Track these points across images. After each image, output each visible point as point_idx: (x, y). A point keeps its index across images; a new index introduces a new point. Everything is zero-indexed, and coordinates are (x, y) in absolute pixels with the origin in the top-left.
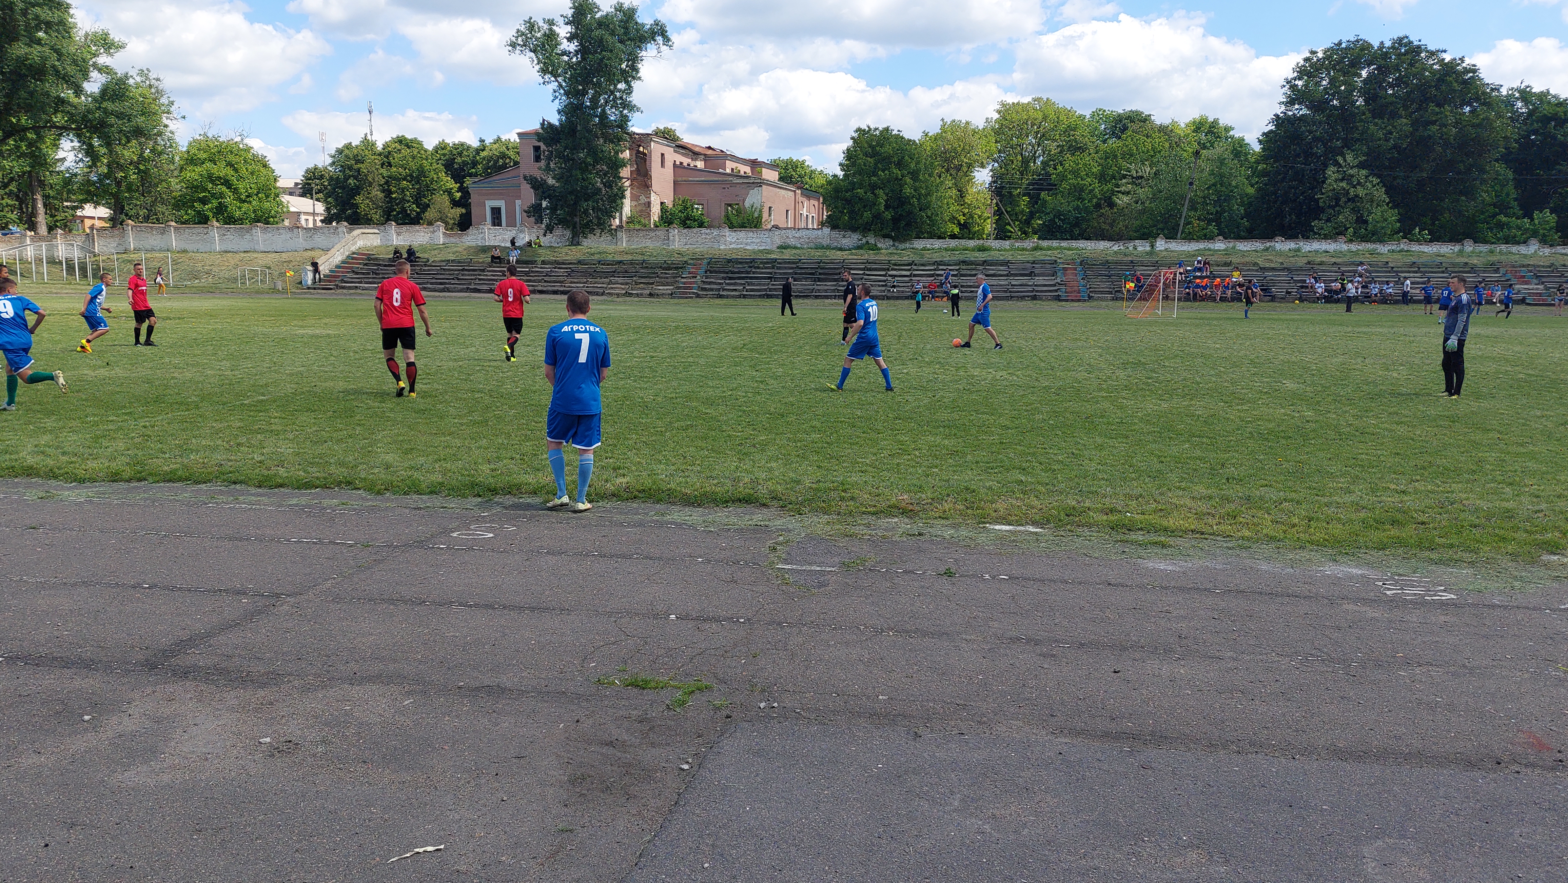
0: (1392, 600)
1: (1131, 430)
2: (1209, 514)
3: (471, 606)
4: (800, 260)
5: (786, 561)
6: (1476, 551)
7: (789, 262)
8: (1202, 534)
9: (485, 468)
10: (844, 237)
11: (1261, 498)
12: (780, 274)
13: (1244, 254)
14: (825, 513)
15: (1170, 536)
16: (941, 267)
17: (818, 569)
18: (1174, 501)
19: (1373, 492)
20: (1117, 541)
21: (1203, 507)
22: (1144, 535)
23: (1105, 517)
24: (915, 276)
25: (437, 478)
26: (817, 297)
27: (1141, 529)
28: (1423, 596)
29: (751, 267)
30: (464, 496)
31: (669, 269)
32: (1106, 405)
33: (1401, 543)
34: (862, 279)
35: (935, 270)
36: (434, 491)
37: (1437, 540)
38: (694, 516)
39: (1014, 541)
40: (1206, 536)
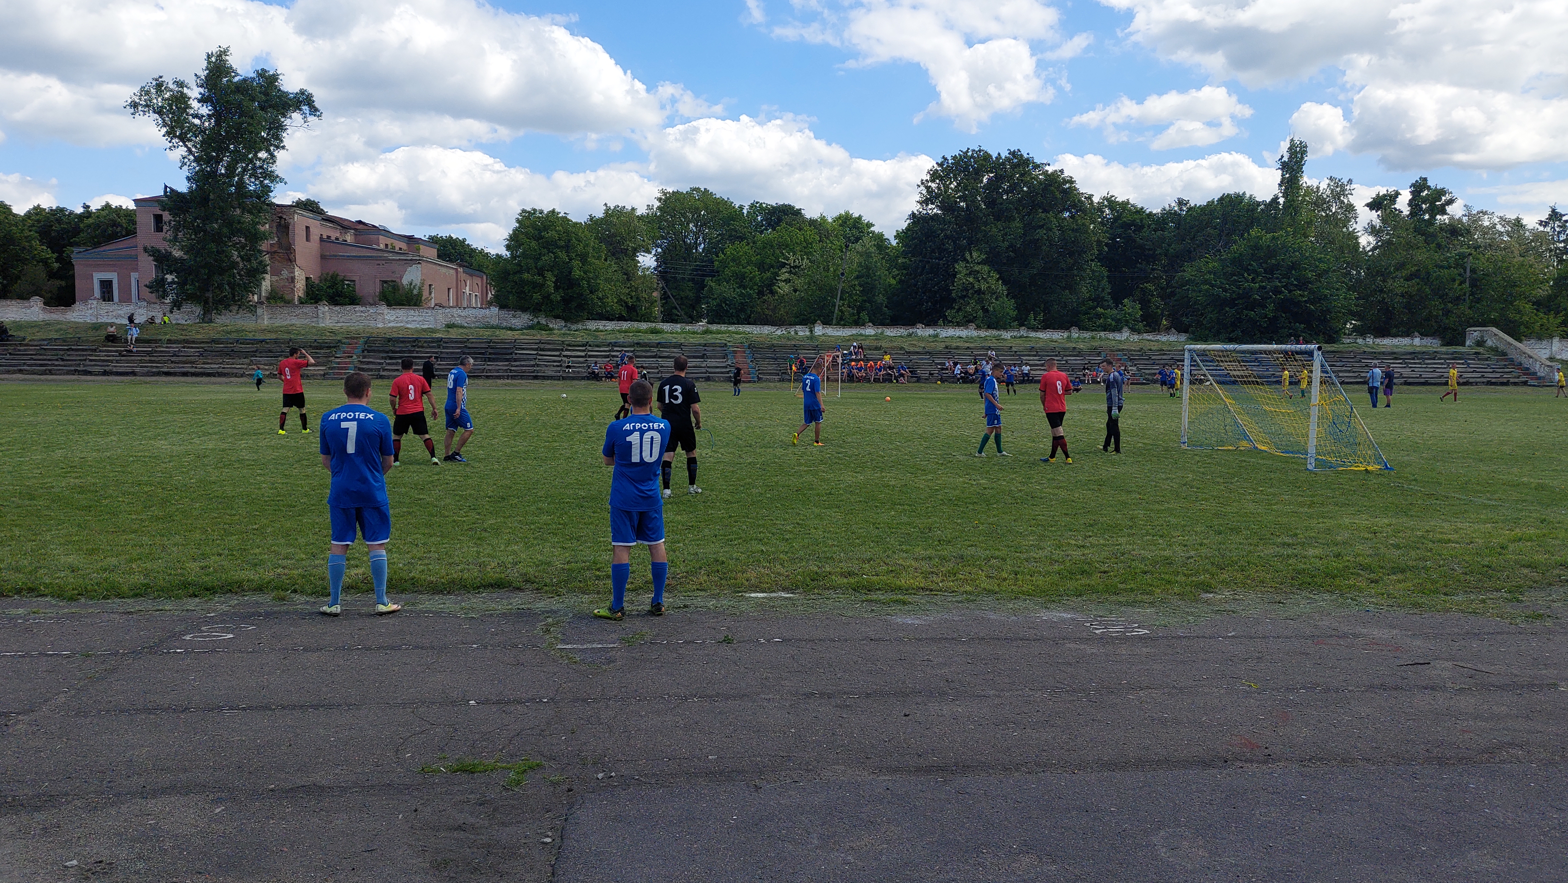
0: (1102, 637)
1: (841, 501)
2: (932, 573)
3: (244, 709)
4: (468, 340)
5: (563, 641)
6: (1151, 593)
7: (456, 342)
8: (931, 590)
9: (194, 566)
10: (514, 316)
11: (972, 556)
12: (447, 353)
13: (891, 339)
14: (584, 593)
15: (906, 594)
16: (615, 349)
17: (600, 646)
18: (900, 561)
19: (1059, 547)
20: (863, 601)
21: (925, 566)
22: (883, 594)
23: (845, 580)
24: (590, 356)
25: (138, 579)
26: (488, 377)
27: (879, 589)
28: (1124, 633)
29: (414, 346)
30: (178, 597)
31: (321, 348)
32: (809, 478)
33: (1093, 590)
34: (535, 359)
35: (609, 351)
36: (138, 593)
37: (1119, 586)
38: (448, 603)
39: (773, 607)
40: (935, 593)
